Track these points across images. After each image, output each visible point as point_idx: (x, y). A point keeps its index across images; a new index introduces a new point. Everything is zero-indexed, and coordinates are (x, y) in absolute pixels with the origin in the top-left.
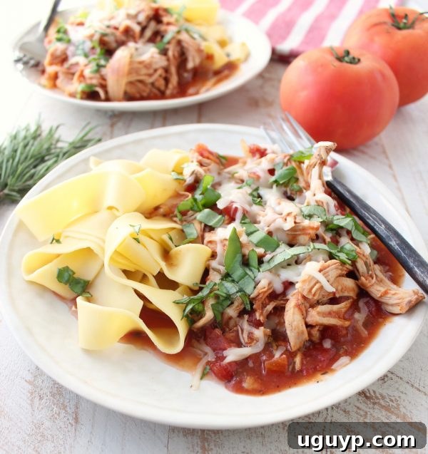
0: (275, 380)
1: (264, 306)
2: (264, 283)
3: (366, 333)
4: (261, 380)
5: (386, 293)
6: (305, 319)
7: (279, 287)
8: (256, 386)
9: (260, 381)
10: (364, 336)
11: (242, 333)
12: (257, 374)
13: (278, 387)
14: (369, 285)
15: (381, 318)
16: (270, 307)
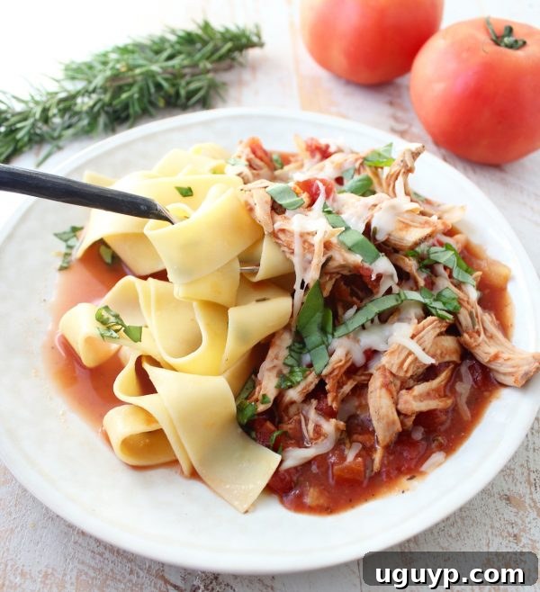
0: (347, 492)
1: (340, 385)
2: (339, 354)
3: (469, 415)
4: (329, 492)
5: (496, 357)
6: (396, 403)
7: (359, 358)
8: (322, 501)
9: (327, 494)
10: (466, 418)
11: (307, 425)
12: (322, 485)
13: (351, 501)
14: (474, 344)
15: (486, 391)
16: (347, 388)
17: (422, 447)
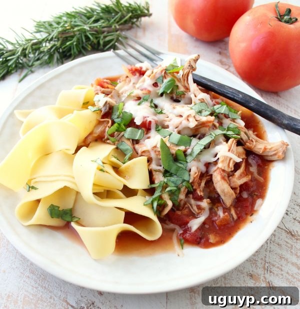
0: (227, 231)
1: (199, 184)
2: (194, 170)
3: (262, 179)
4: (219, 234)
5: (265, 149)
6: (229, 185)
7: (204, 169)
8: (217, 239)
9: (218, 235)
10: (262, 181)
11: (193, 208)
12: (214, 232)
13: (230, 234)
14: (253, 146)
15: (266, 166)
16: (203, 184)
17: (250, 200)
